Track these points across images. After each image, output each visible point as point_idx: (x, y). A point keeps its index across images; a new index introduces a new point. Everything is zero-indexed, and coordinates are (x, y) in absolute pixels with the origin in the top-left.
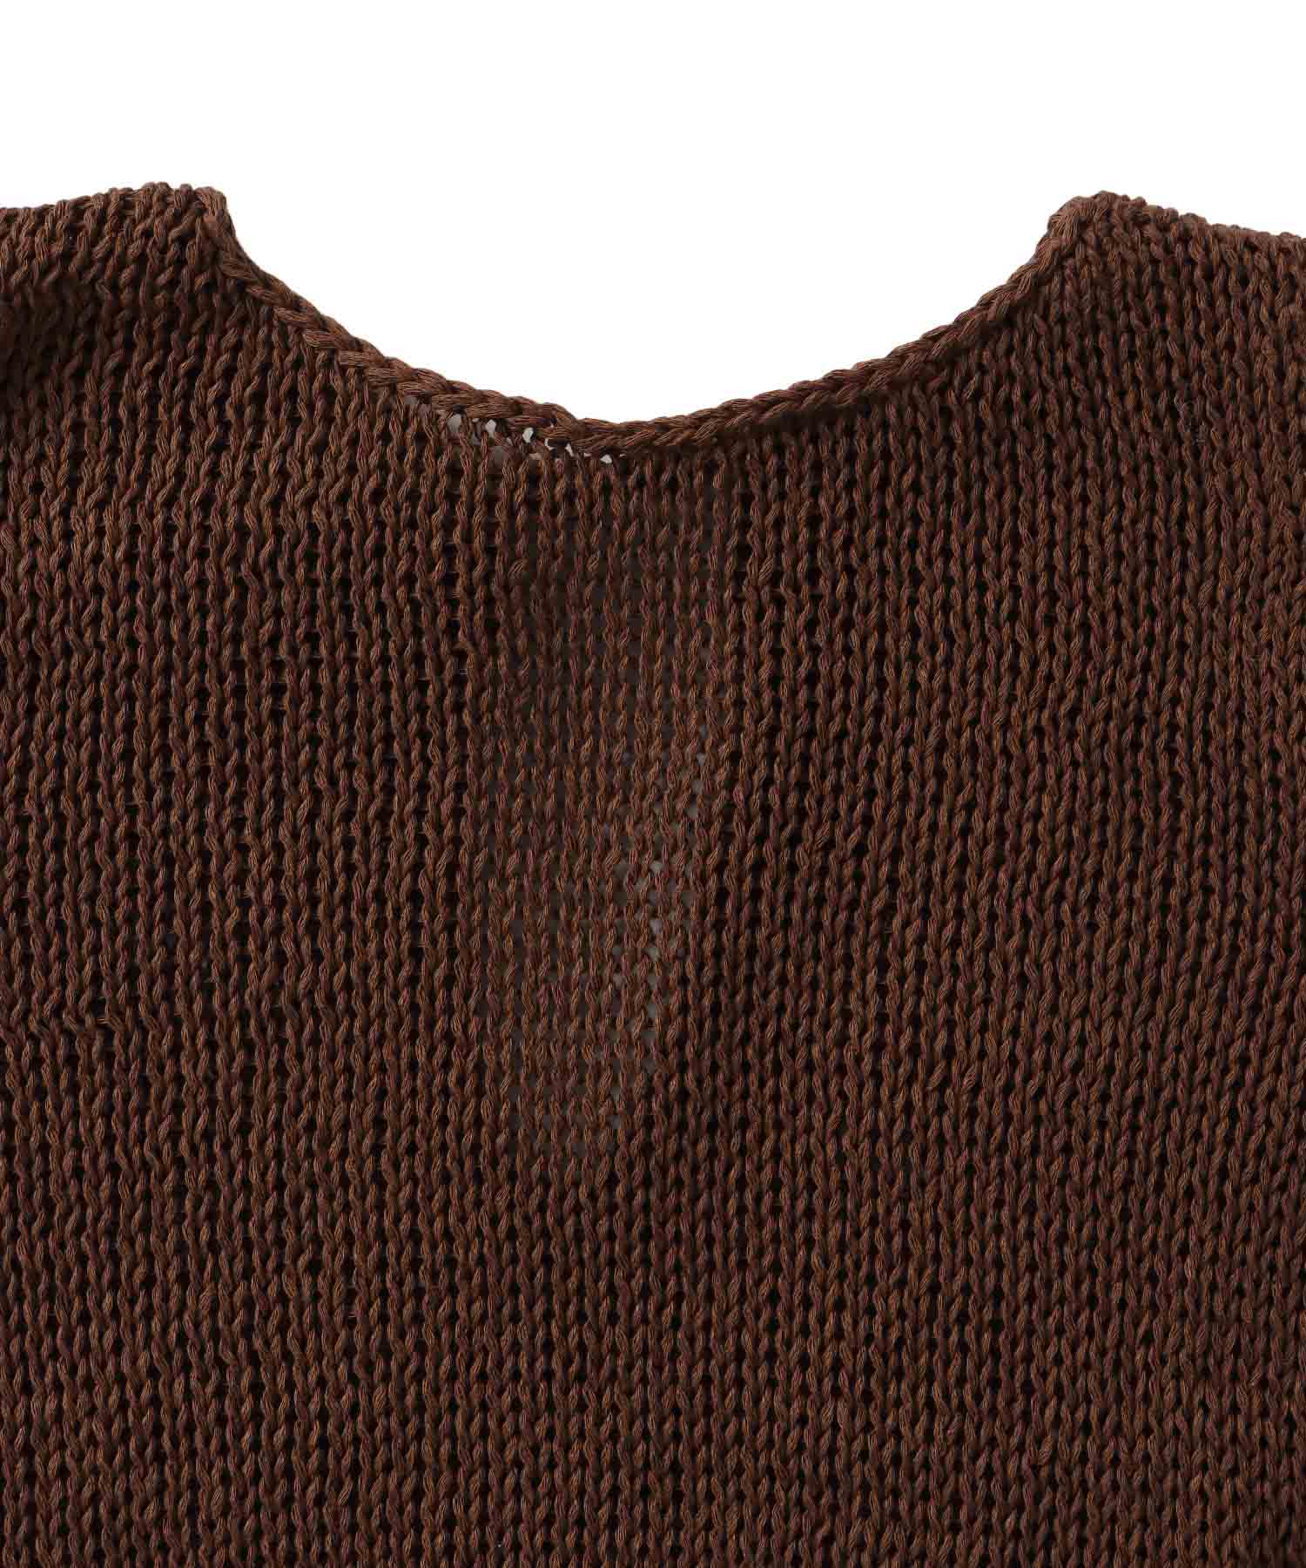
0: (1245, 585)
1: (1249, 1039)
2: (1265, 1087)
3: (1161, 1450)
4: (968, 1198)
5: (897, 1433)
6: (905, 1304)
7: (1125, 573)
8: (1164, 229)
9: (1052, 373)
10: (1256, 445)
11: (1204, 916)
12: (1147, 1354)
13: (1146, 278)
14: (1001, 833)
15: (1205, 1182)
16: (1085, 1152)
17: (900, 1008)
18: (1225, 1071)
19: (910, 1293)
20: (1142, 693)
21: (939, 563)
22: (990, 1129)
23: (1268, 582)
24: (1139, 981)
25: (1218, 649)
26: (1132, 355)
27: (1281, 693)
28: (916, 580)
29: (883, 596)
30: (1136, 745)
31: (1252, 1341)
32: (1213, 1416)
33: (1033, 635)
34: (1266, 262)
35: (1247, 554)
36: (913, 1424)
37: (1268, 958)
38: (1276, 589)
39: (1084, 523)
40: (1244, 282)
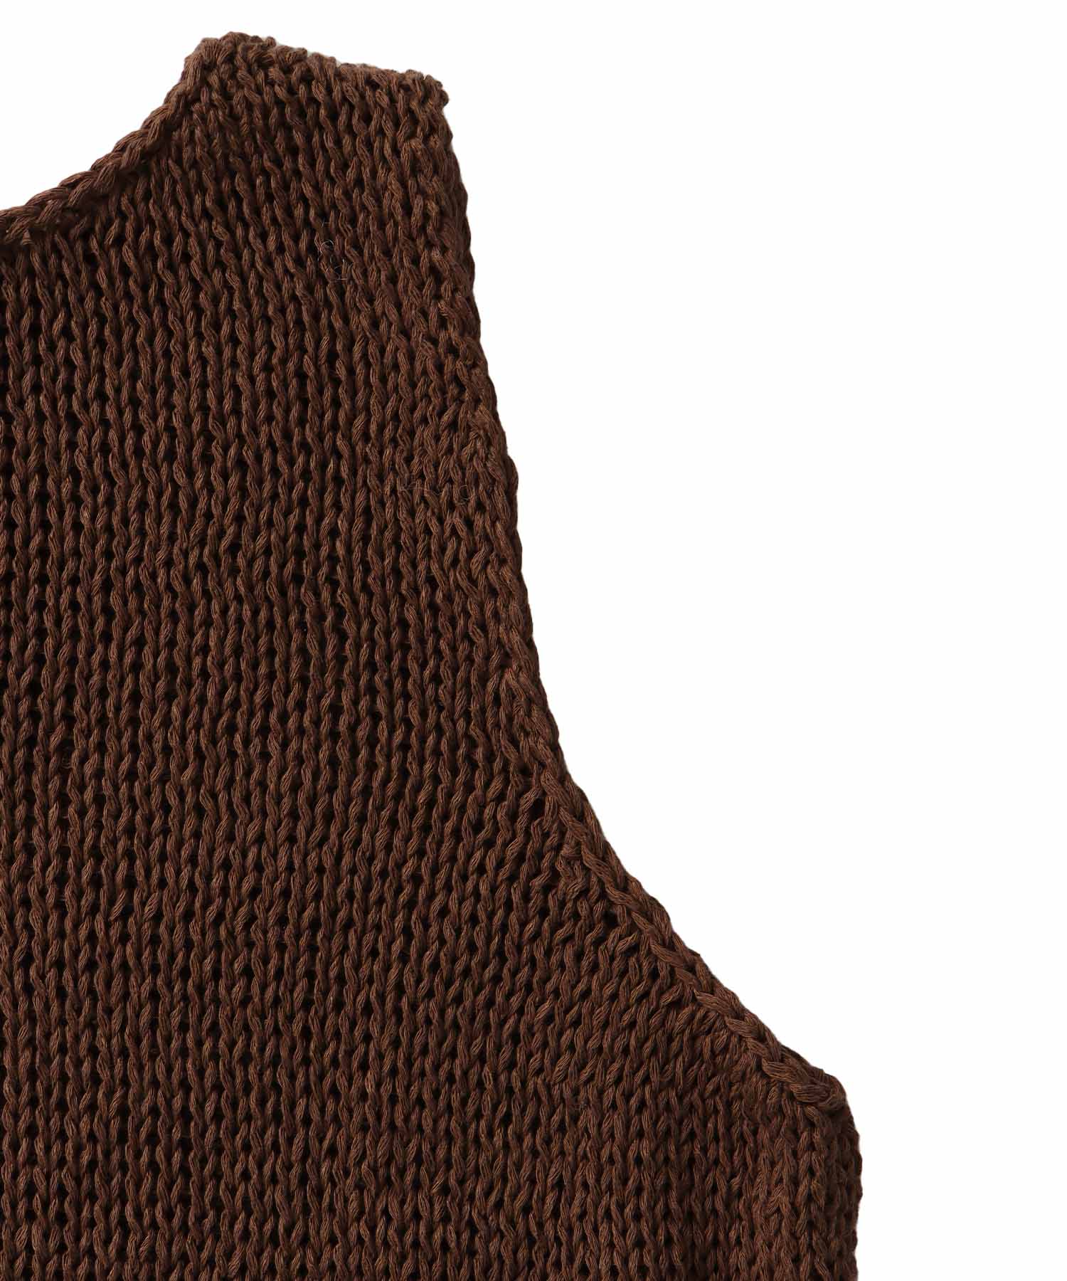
0: (396, 417)
1: (420, 859)
2: (436, 905)
3: (346, 1259)
4: (153, 1024)
5: (90, 1252)
6: (95, 1128)
7: (278, 413)
8: (287, 70)
9: (191, 216)
10: (393, 279)
11: (372, 742)
12: (331, 1167)
13: (272, 120)
14: (171, 668)
15: (382, 997)
16: (265, 974)
17: (82, 841)
18: (399, 890)
19: (101, 1117)
20: (301, 528)
21: (95, 407)
22: (172, 957)
23: (417, 414)
24: (312, 808)
25: (372, 482)
26: (270, 197)
27: (434, 521)
28: (74, 423)
29: (41, 440)
30: (298, 579)
31: (433, 1149)
32: (395, 1224)
33: (190, 474)
34: (386, 99)
35: (396, 388)
36: (107, 1242)
37: (436, 779)
38: (424, 420)
39: (234, 364)
40: (367, 119)
